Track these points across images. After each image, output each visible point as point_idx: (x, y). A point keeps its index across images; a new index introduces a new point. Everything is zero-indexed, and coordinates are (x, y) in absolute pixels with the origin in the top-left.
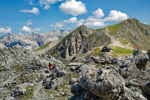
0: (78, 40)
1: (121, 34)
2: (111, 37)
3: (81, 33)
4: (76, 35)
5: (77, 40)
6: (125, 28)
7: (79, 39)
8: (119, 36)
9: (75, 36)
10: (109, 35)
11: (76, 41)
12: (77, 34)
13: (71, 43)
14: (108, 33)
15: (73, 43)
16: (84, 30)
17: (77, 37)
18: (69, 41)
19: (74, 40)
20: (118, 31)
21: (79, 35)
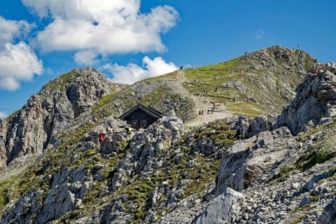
0: (57, 124)
1: (243, 88)
2: (194, 98)
3: (72, 94)
4: (50, 101)
5: (52, 124)
6: (260, 70)
7: (61, 119)
8: (232, 96)
9: (45, 105)
10: (184, 93)
11: (49, 127)
12: (55, 101)
13: (21, 137)
14: (185, 85)
15: (30, 134)
16: (89, 84)
17: (56, 111)
18: (13, 126)
19: (39, 122)
21: (65, 105)
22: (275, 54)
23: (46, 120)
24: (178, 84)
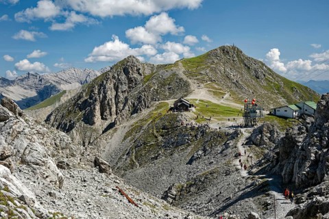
0: (120, 86)
1: (210, 74)
2: (189, 80)
3: (126, 72)
4: (116, 75)
5: (118, 87)
6: (217, 63)
7: (122, 84)
8: (205, 79)
9: (114, 77)
10: (185, 78)
11: (116, 88)
12: (118, 75)
13: (105, 94)
14: (184, 73)
15: (109, 92)
16: (134, 66)
17: (119, 80)
18: (100, 88)
19: (112, 85)
20: (203, 69)
21: (123, 77)
22: (223, 50)
23: (115, 84)
24: (181, 72)
